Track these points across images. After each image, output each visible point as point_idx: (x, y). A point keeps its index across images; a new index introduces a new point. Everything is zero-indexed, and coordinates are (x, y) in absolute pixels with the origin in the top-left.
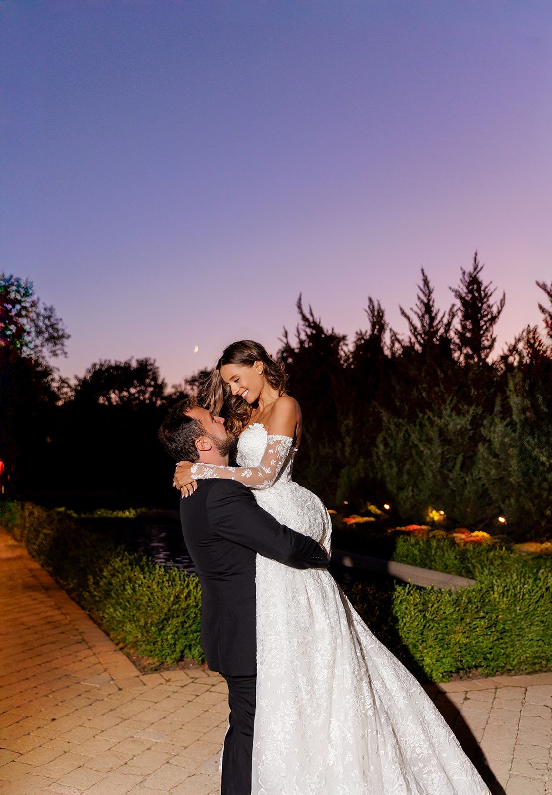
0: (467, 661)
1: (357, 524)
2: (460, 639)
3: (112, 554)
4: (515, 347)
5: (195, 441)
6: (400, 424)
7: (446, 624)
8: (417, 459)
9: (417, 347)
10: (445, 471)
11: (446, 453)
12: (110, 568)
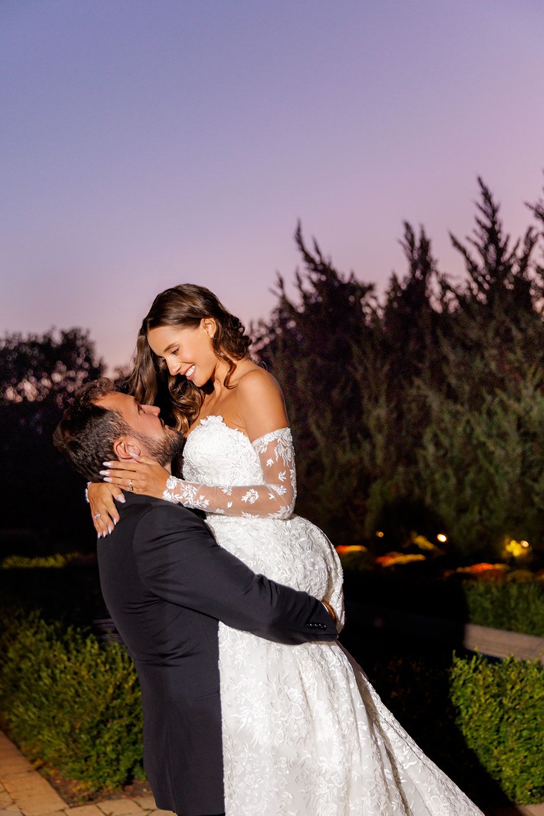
1: (397, 566)
3: (21, 624)
5: (113, 444)
6: (458, 412)
7: (535, 714)
8: (486, 465)
9: (482, 297)
10: (529, 481)
11: (529, 453)
12: (18, 646)
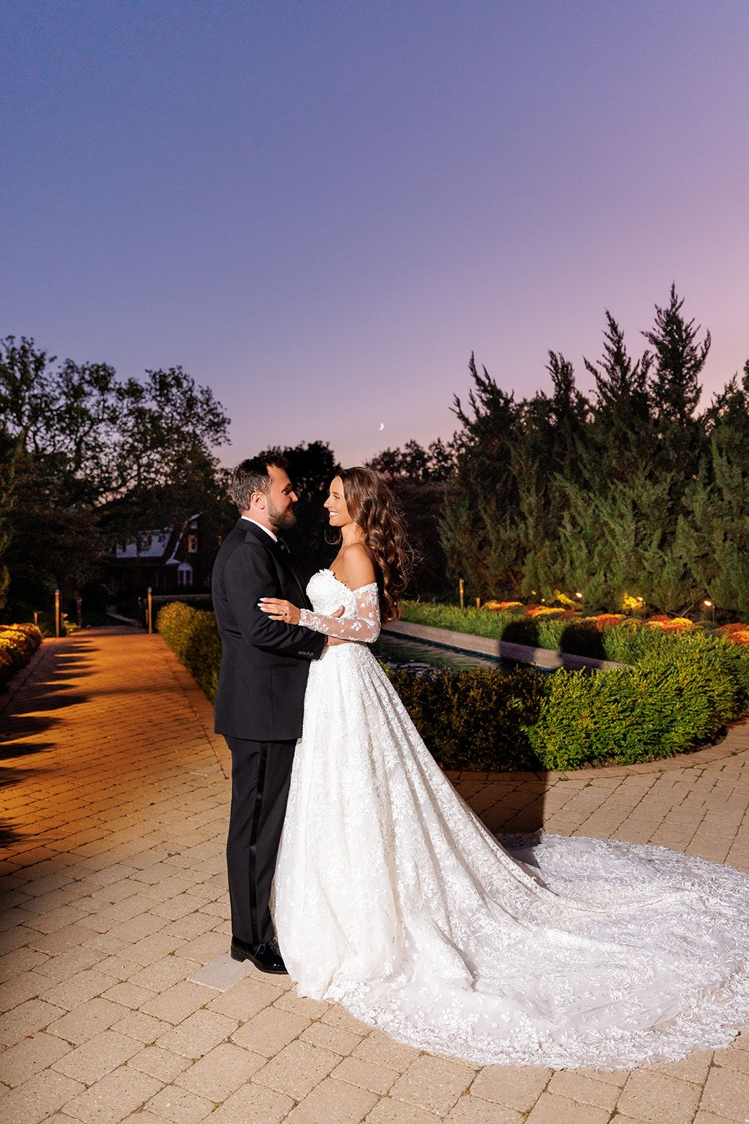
0: (597, 748)
1: (544, 616)
2: (588, 725)
4: (724, 396)
7: (573, 709)
10: (642, 551)
11: (642, 529)
